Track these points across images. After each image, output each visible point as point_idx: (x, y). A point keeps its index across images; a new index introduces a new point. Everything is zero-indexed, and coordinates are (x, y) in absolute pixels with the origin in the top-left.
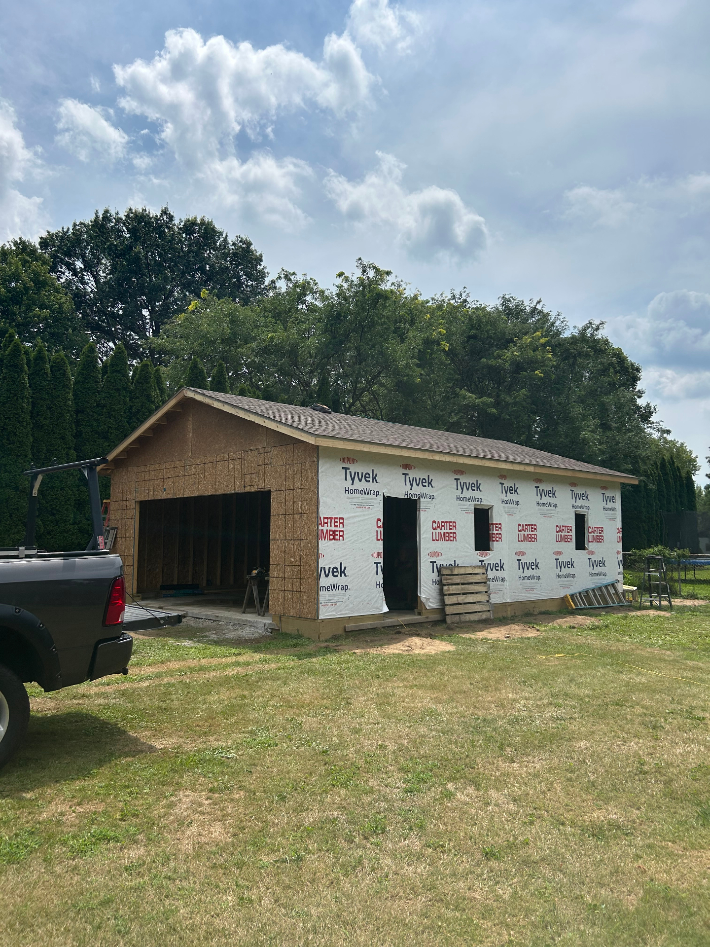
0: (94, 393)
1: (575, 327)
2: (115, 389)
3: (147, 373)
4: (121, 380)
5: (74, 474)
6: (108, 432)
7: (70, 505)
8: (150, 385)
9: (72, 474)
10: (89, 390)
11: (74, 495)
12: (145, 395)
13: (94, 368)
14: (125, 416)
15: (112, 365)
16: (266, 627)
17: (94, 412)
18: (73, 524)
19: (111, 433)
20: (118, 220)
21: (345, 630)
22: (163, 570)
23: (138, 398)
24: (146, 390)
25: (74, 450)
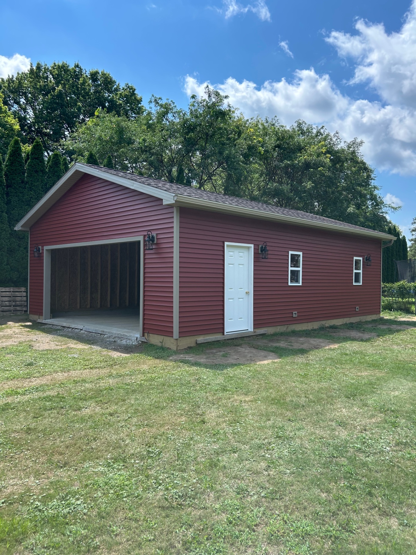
0: (20, 173)
1: (345, 142)
2: (35, 171)
3: (57, 160)
4: (39, 164)
5: (6, 230)
6: (30, 200)
7: (3, 251)
8: (59, 169)
9: (5, 230)
10: (15, 171)
11: (7, 245)
12: (56, 175)
13: (19, 156)
14: (42, 190)
15: (32, 154)
16: (138, 340)
17: (20, 187)
18: (7, 265)
19: (33, 202)
20: (46, 70)
21: (196, 343)
22: (69, 297)
23: (51, 178)
24: (56, 172)
25: (6, 213)
